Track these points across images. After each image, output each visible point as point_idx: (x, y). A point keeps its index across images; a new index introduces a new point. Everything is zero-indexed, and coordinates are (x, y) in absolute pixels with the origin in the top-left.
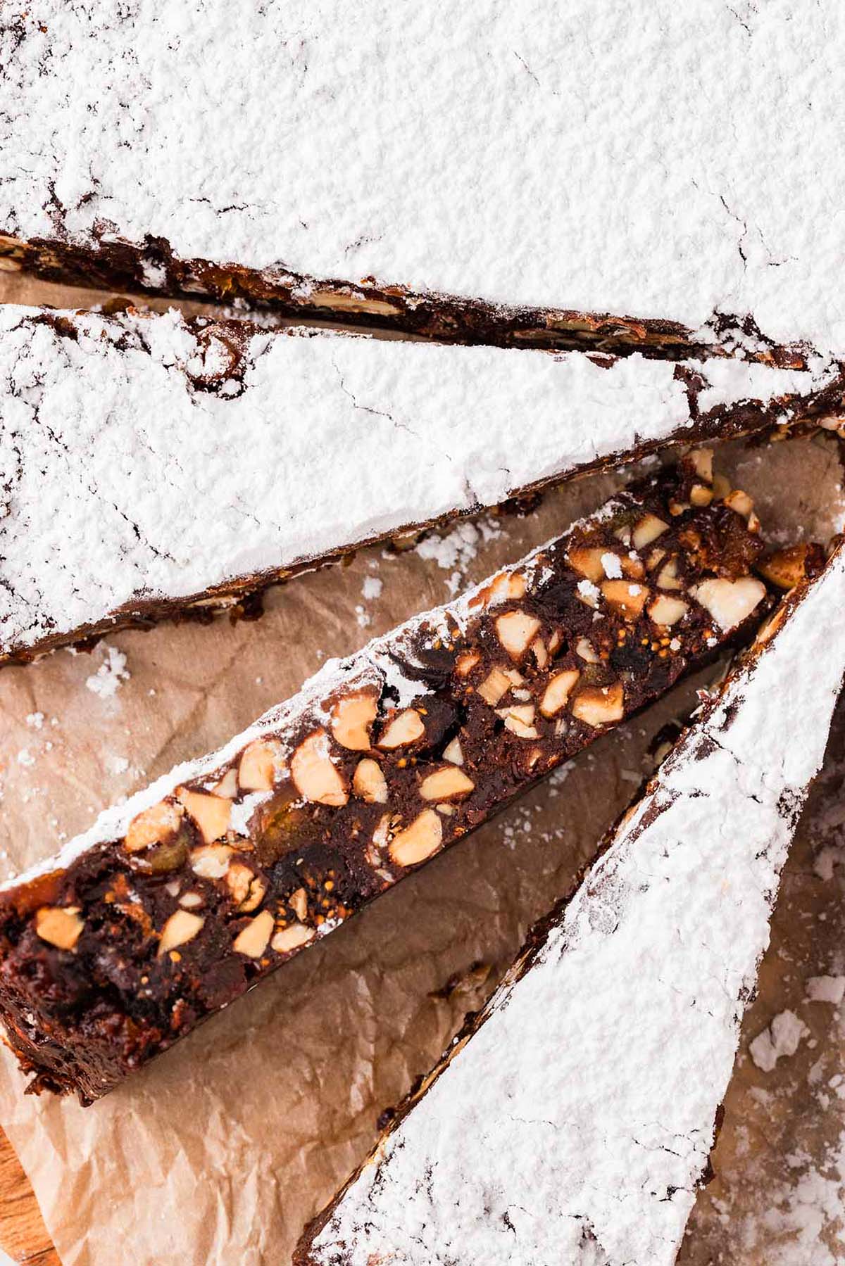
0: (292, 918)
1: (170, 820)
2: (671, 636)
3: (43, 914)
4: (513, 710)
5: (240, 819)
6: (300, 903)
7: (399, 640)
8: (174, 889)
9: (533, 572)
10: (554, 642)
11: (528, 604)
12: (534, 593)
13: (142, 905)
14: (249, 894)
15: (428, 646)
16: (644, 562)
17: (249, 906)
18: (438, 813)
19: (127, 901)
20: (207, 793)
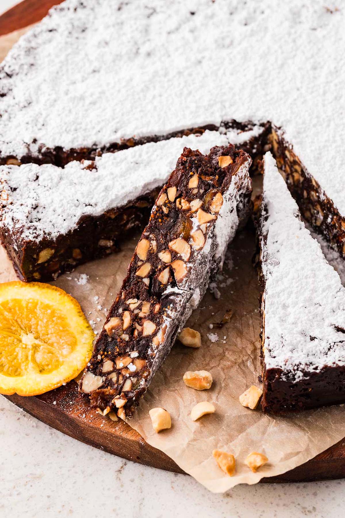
0: (165, 204)
1: (213, 208)
2: (102, 360)
3: (231, 161)
4: (137, 305)
5: (195, 221)
6: (165, 210)
7: (180, 301)
8: (202, 191)
9: (154, 349)
10: (136, 333)
11: (149, 339)
12: (150, 343)
13: (207, 181)
14: (180, 203)
15: (171, 305)
16: (123, 376)
17: (178, 200)
18: (141, 261)
19: (211, 180)
20: (208, 222)
